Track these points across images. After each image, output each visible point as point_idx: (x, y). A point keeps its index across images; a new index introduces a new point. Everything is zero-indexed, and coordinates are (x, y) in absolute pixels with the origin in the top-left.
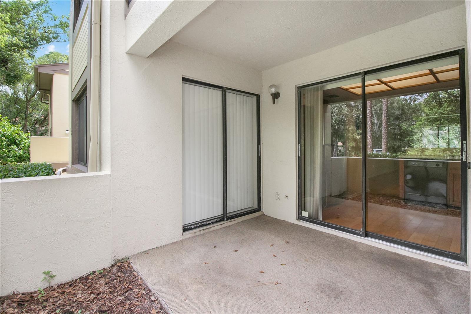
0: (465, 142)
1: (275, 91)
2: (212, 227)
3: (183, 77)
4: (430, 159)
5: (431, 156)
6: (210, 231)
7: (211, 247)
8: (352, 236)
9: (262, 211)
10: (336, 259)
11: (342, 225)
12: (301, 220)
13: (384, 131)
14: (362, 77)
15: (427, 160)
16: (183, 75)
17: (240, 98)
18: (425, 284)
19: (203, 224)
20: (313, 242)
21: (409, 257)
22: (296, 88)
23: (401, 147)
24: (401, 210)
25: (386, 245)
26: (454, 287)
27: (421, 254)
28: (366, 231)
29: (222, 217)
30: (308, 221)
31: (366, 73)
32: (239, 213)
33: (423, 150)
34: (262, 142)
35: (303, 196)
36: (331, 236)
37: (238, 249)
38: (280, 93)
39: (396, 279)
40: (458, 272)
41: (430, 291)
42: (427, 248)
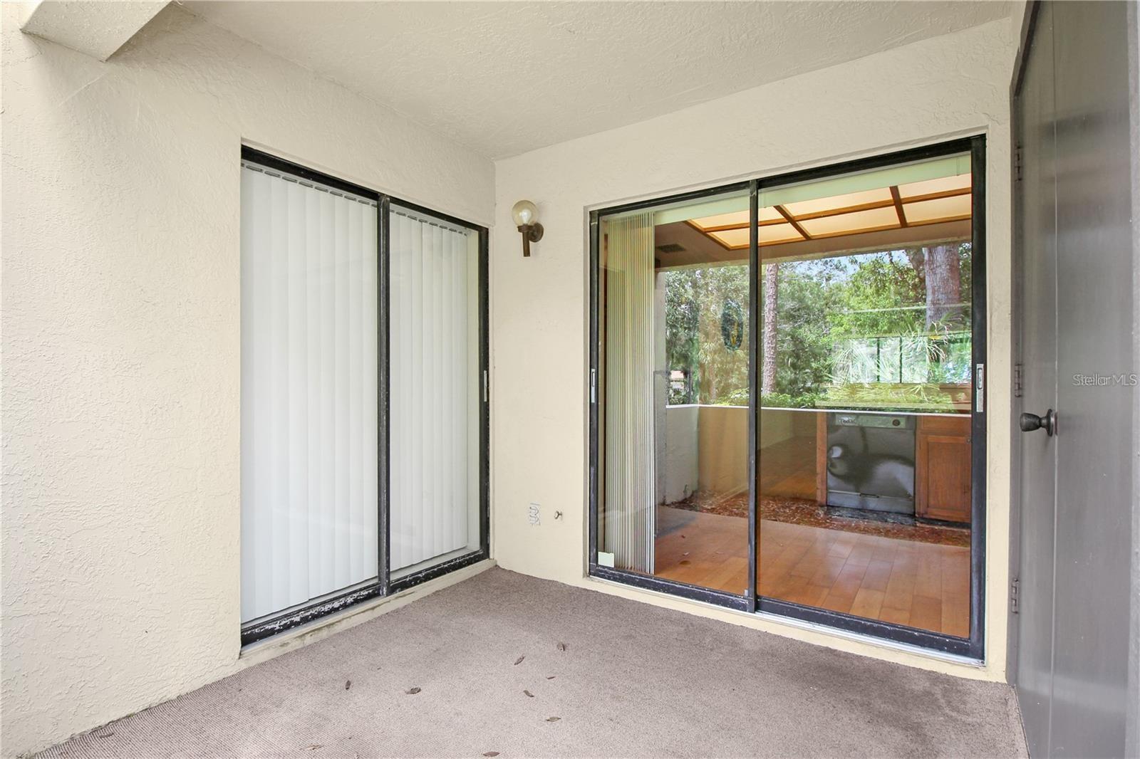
0: (981, 366)
1: (529, 221)
2: (343, 619)
3: (242, 146)
4: (875, 410)
5: (877, 401)
6: (335, 632)
7: (334, 688)
8: (722, 610)
9: (491, 557)
10: (691, 684)
11: (699, 584)
12: (598, 576)
13: (768, 343)
14: (752, 193)
15: (869, 410)
16: (242, 139)
17: (434, 233)
18: (906, 729)
19: (311, 612)
20: (631, 636)
21: (857, 656)
22: (585, 213)
23: (797, 382)
24: (820, 532)
25: (804, 629)
26: (969, 728)
27: (883, 647)
28: (757, 597)
29: (373, 585)
30: (615, 580)
31: (763, 183)
32: (426, 570)
33: (854, 388)
34: (494, 364)
35: (601, 509)
36: (674, 616)
37: (419, 686)
38: (543, 225)
39: (839, 725)
40: (968, 687)
41: (920, 749)
42: (897, 629)
